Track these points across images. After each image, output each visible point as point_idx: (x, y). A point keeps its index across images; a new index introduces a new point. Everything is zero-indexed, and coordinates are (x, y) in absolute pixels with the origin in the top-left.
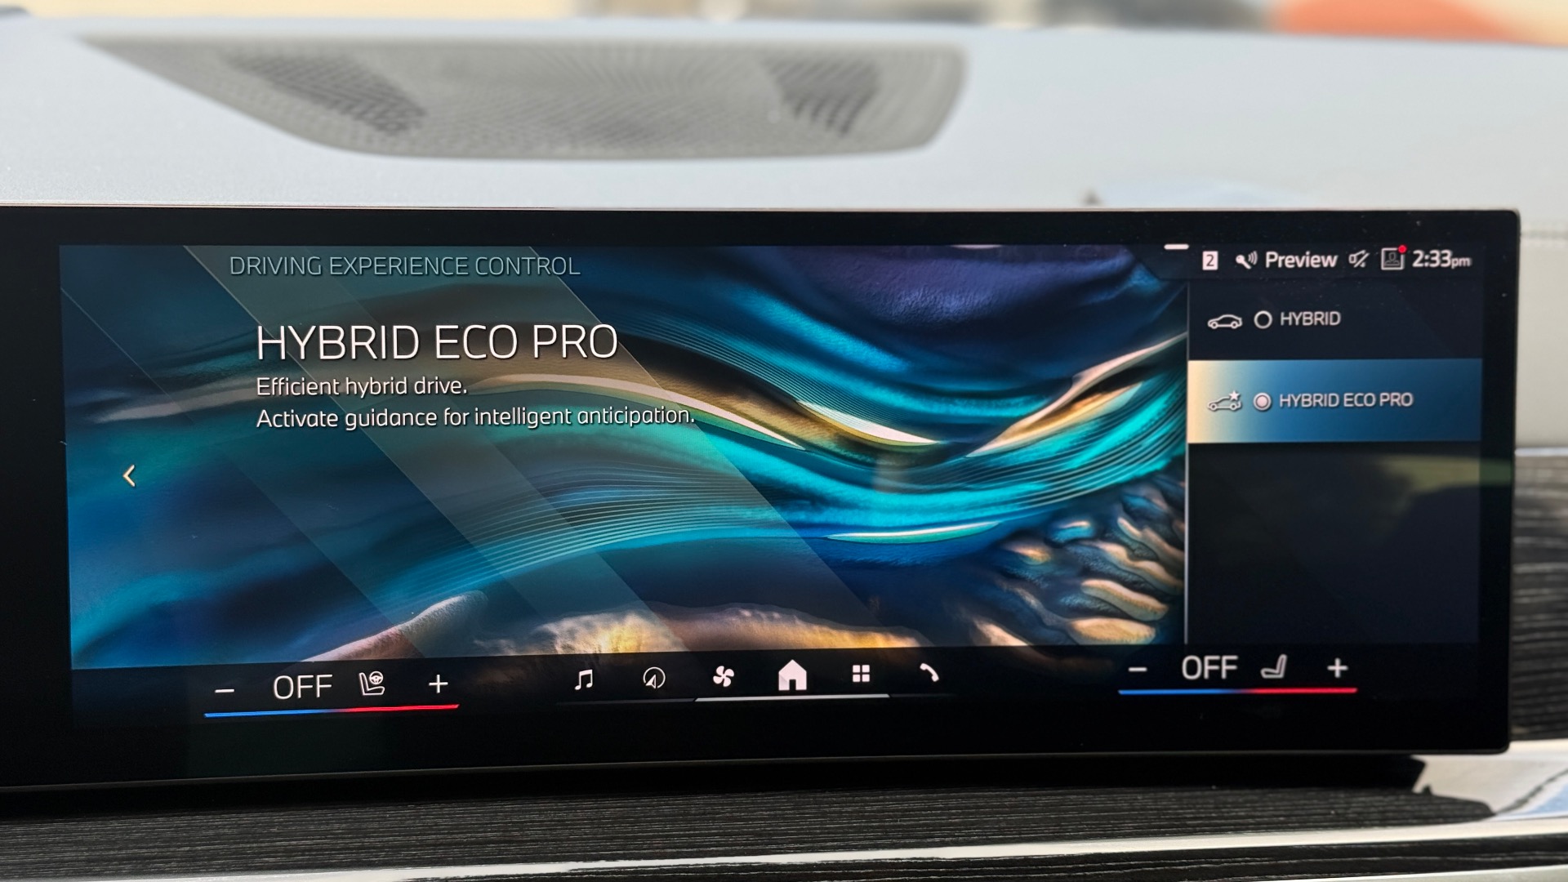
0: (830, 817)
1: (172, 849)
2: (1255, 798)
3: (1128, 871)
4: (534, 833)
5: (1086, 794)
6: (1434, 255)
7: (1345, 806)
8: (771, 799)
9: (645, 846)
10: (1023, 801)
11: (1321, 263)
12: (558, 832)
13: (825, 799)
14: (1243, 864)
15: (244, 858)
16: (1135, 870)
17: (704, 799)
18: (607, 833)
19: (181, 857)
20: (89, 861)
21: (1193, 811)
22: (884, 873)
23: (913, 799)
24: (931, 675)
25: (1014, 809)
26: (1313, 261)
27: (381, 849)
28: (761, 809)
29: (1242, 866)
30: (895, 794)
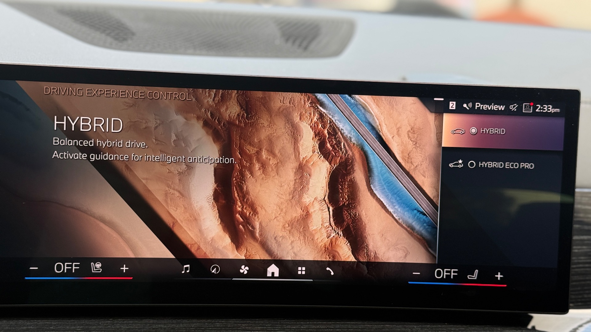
5: (393, 324)
6: (545, 107)
8: (262, 322)
10: (367, 326)
11: (498, 108)
13: (285, 323)
17: (234, 321)
23: (321, 324)
24: (331, 272)
26: (495, 108)
28: (258, 326)
30: (314, 321)
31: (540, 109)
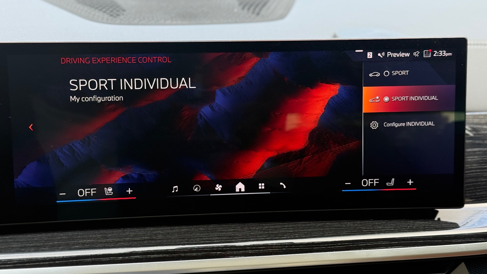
0: (252, 231)
1: (47, 243)
2: (385, 223)
3: (345, 246)
4: (160, 237)
5: (332, 222)
6: (440, 52)
7: (412, 225)
8: (234, 225)
9: (194, 241)
10: (312, 225)
11: (405, 55)
12: (167, 236)
13: (251, 225)
14: (380, 243)
15: (69, 246)
17: (213, 225)
18: (182, 237)
19: (49, 246)
20: (21, 247)
21: (365, 227)
22: (269, 248)
23: (278, 225)
24: (283, 186)
25: (309, 227)
26: (402, 55)
27: (112, 243)
28: (230, 229)
29: (380, 244)
30: (273, 223)
31: (437, 54)
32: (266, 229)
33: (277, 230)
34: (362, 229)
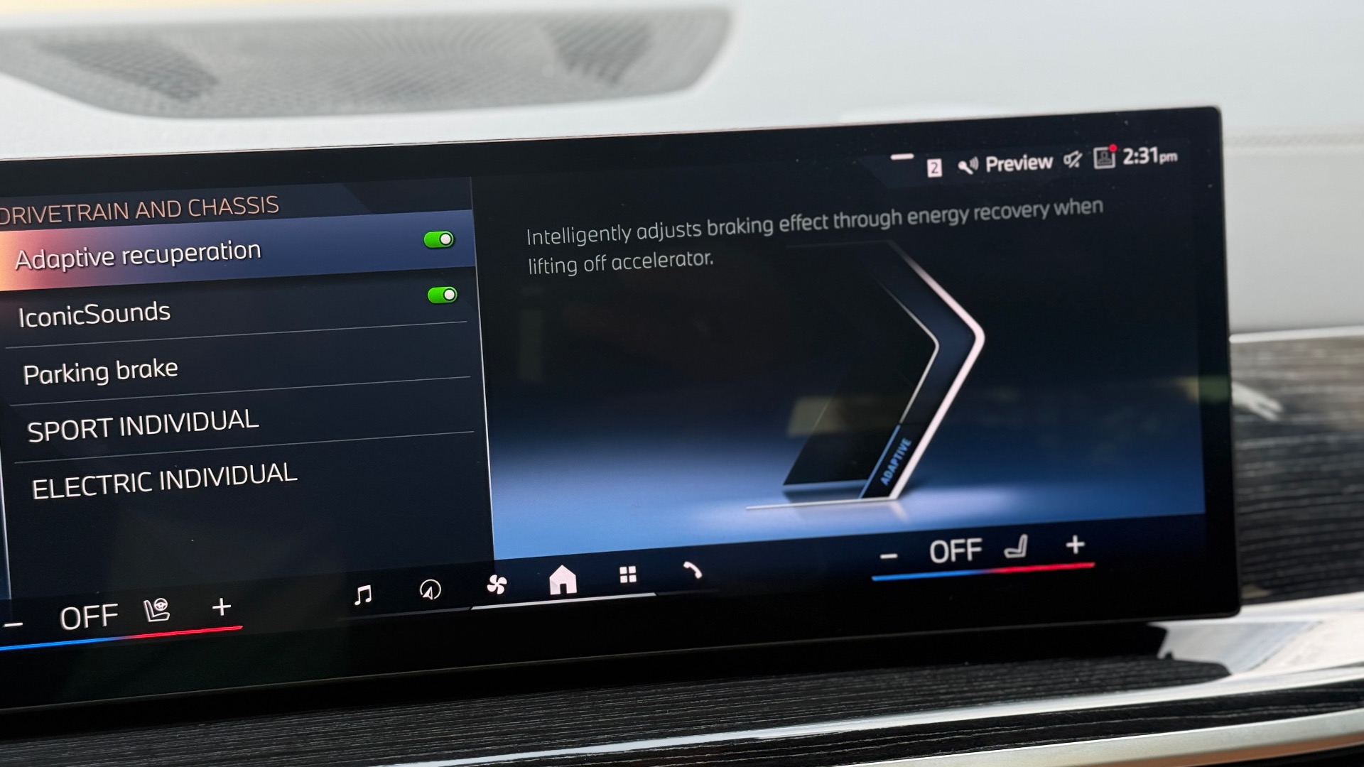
0: (603, 712)
2: (1005, 671)
3: (885, 746)
5: (845, 676)
6: (1143, 152)
7: (1090, 673)
8: (548, 698)
10: (787, 686)
11: (1038, 166)
14: (991, 733)
16: (891, 745)
21: (946, 686)
23: (683, 691)
24: (694, 572)
25: (777, 694)
26: (1030, 164)
28: (538, 708)
29: (991, 735)
30: (667, 687)
31: (1133, 158)
32: (644, 704)
33: (677, 707)
34: (937, 691)
